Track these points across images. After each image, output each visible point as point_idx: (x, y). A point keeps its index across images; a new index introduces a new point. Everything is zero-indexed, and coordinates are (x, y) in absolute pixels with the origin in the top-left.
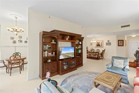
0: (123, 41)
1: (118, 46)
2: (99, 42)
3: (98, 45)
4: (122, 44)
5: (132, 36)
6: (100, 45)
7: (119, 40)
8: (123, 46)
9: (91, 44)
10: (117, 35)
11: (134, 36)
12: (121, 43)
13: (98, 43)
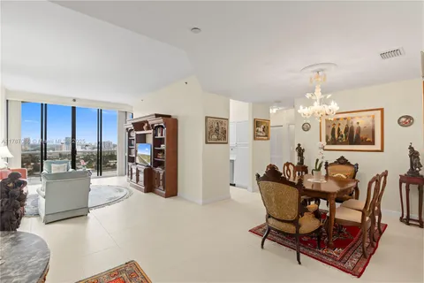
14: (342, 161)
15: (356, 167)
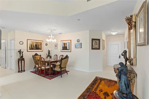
0: (99, 40)
1: (92, 49)
2: (65, 42)
3: (65, 48)
4: (97, 46)
5: (112, 33)
6: (66, 47)
7: (93, 40)
8: (99, 49)
9: (56, 46)
10: (90, 31)
11: (114, 34)
12: (96, 44)
13: (64, 44)
14: (36, 54)
15: (41, 56)
